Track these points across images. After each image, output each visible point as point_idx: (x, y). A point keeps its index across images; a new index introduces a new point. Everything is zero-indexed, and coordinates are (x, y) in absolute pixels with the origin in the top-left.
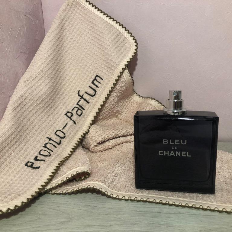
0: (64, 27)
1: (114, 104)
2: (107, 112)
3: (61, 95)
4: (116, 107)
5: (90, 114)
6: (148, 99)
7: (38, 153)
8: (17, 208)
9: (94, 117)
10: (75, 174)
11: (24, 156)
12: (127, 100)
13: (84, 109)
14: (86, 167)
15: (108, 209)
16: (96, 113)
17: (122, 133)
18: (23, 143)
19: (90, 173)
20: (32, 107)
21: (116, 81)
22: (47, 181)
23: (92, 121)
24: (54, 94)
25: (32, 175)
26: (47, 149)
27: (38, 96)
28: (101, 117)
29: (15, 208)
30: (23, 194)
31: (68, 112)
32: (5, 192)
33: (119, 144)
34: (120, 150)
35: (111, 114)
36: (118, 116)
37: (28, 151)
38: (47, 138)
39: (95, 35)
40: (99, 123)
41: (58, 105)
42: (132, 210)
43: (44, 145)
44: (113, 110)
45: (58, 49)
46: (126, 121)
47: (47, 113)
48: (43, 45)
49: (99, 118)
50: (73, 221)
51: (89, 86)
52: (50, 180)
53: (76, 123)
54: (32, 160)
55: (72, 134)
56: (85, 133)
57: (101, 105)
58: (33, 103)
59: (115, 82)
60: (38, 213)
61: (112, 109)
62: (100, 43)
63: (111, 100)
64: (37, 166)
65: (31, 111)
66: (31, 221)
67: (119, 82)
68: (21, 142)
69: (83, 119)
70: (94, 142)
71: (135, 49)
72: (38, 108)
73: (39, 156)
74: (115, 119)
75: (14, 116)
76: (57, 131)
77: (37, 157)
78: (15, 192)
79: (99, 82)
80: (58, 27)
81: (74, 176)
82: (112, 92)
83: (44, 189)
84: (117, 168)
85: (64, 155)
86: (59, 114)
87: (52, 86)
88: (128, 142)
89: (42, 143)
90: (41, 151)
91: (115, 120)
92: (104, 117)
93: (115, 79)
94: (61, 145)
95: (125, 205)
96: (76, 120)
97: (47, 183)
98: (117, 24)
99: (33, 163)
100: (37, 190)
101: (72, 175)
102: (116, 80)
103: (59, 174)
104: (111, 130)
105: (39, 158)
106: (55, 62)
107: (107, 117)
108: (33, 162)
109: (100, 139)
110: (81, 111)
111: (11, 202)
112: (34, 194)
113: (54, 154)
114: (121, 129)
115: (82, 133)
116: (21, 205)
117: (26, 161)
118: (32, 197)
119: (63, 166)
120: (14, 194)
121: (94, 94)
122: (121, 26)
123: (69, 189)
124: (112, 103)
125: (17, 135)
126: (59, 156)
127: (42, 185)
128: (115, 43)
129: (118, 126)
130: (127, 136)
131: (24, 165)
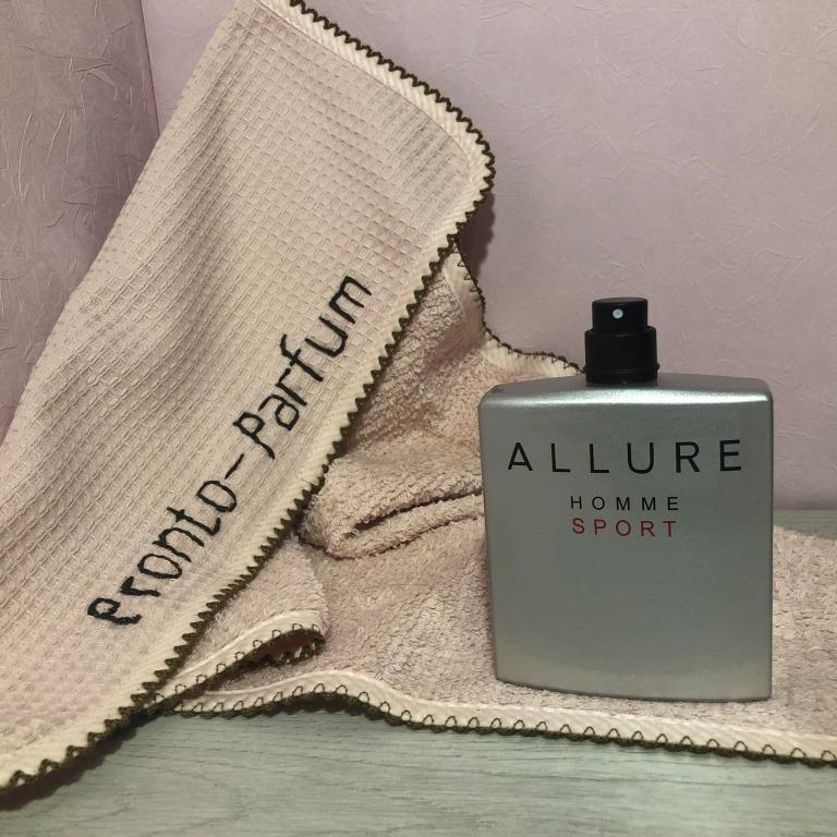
0: (225, 109)
1: (413, 381)
2: (388, 408)
3: (221, 352)
4: (421, 392)
5: (326, 421)
6: (540, 357)
7: (136, 567)
8: (49, 769)
9: (342, 430)
10: (266, 638)
11: (84, 578)
12: (461, 365)
13: (304, 404)
14: (309, 613)
15: (384, 768)
16: (350, 415)
17: (445, 488)
18: (82, 532)
19: (323, 633)
20: (114, 401)
21: (416, 298)
22: (166, 667)
23: (335, 444)
24: (192, 351)
25: (109, 647)
26: (167, 553)
27: (133, 359)
28: (369, 431)
29: (40, 769)
30: (73, 717)
31: (245, 415)
32: (8, 714)
33: (435, 528)
34: (438, 547)
35: (402, 418)
36: (429, 422)
37: (100, 559)
38: (170, 510)
39: (336, 132)
40: (362, 450)
41: (209, 392)
42: (473, 772)
43: (157, 539)
44: (409, 401)
45: (203, 185)
46: (462, 444)
47: (168, 419)
48: (148, 173)
49: (361, 433)
50: (251, 815)
51: (321, 318)
52: (175, 665)
53: (276, 452)
54: (113, 592)
55: (262, 492)
56: (308, 488)
57: (366, 387)
58: (117, 386)
59: (415, 301)
60: (124, 790)
62: (357, 160)
63: (403, 365)
64: (129, 614)
65: (108, 416)
66: (95, 819)
67: (428, 298)
68: (74, 529)
69: (302, 439)
70: (343, 523)
71: (486, 179)
72: (134, 402)
73: (139, 576)
74: (421, 433)
75: (47, 435)
76: (206, 484)
77: (130, 581)
78: (45, 713)
79: (357, 304)
80: (202, 108)
81: (264, 646)
82: (405, 337)
83: (155, 699)
84: (424, 613)
85: (229, 571)
86: (211, 424)
87: (183, 320)
88: (466, 517)
89: (151, 531)
90: (145, 558)
91: (420, 440)
92: (380, 430)
93: (413, 288)
94: (220, 534)
95: (448, 752)
96: (275, 444)
97: (165, 677)
98: (416, 89)
99: (116, 605)
100: (129, 703)
101: (258, 645)
102: (417, 293)
103: (210, 640)
104: (404, 475)
105: (137, 586)
106: (193, 234)
107: (390, 429)
108: (115, 599)
109: (365, 511)
110: (292, 410)
111: (26, 750)
112: (116, 716)
113: (193, 571)
114: (440, 472)
115: (300, 491)
116: (66, 760)
117: (91, 597)
118: (107, 726)
119: (225, 610)
120: (43, 717)
121: (339, 346)
122: (432, 97)
123: (245, 696)
124: (406, 377)
125: (57, 504)
126: (211, 576)
127: (146, 685)
128: (410, 160)
129: (430, 460)
130: (463, 496)
131: (83, 612)
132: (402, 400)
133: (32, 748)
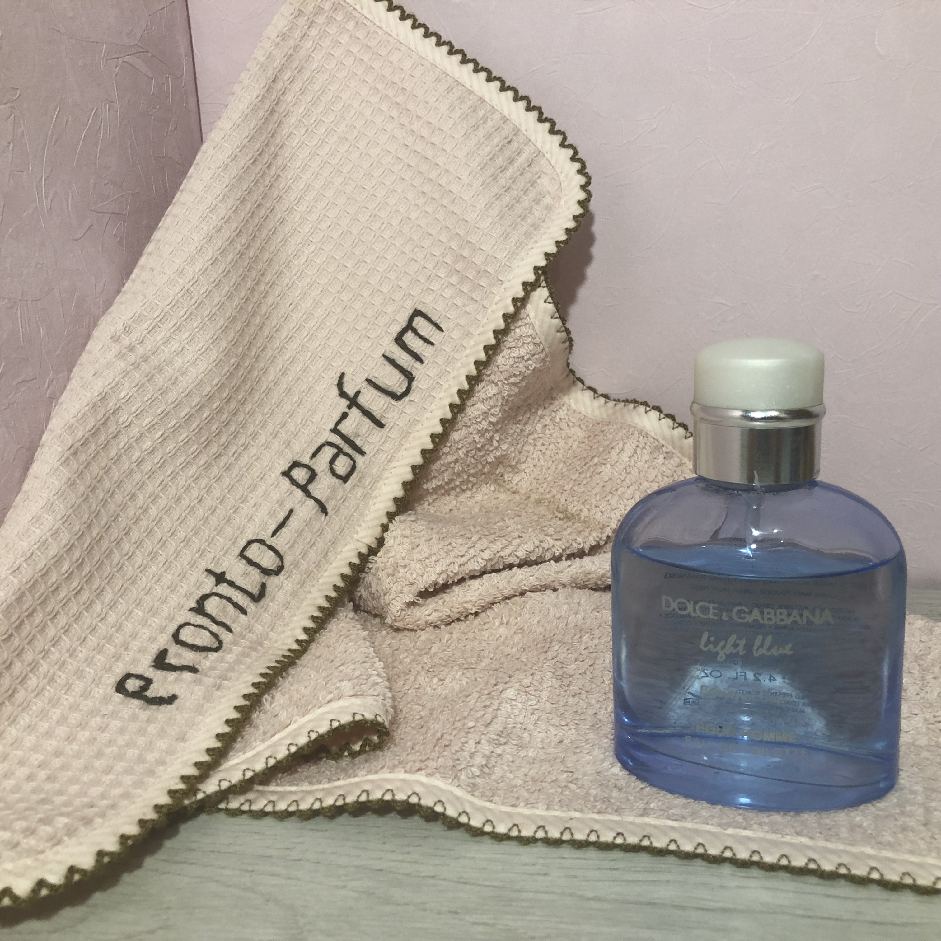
0: (282, 109)
1: (486, 430)
2: (456, 461)
3: (269, 391)
4: (495, 444)
5: (387, 474)
6: (631, 406)
7: (171, 639)
8: (77, 877)
9: (405, 484)
10: (323, 728)
11: (110, 649)
12: (539, 413)
13: (362, 453)
14: (370, 700)
16: (414, 468)
17: (521, 554)
18: (108, 596)
19: (387, 724)
20: (147, 444)
21: (496, 337)
22: (206, 758)
23: (396, 500)
24: (237, 389)
25: (141, 731)
26: (205, 622)
27: (171, 396)
28: (434, 486)
29: (67, 878)
30: (103, 815)
31: (296, 464)
32: (27, 809)
33: (509, 598)
34: (513, 621)
35: (472, 471)
36: (502, 476)
37: (129, 627)
38: (209, 571)
39: (409, 141)
40: (426, 506)
41: (255, 436)
43: (194, 605)
44: (481, 454)
45: (255, 197)
47: (208, 466)
48: (192, 181)
49: (425, 487)
51: (384, 357)
52: (217, 756)
53: (329, 508)
54: (144, 667)
55: (312, 554)
56: (364, 551)
57: (433, 436)
58: (152, 427)
59: (493, 342)
61: (479, 450)
62: (433, 175)
63: (476, 413)
64: (163, 693)
65: (140, 463)
67: (510, 338)
68: (100, 593)
69: (359, 493)
70: (406, 590)
71: (580, 202)
72: (170, 446)
73: (174, 649)
74: (492, 488)
75: (72, 484)
76: (250, 543)
77: (163, 653)
79: (426, 341)
80: (255, 108)
81: (321, 737)
82: (482, 381)
83: (195, 795)
84: (504, 705)
85: (275, 645)
86: (256, 471)
87: (228, 353)
89: (188, 596)
90: (181, 627)
91: (492, 494)
92: (447, 483)
93: (492, 326)
94: (265, 601)
96: (329, 499)
97: (206, 769)
98: (503, 95)
99: (148, 682)
100: (165, 800)
101: (314, 736)
103: (256, 727)
104: (475, 538)
105: (171, 660)
106: (241, 255)
107: (458, 483)
108: (147, 675)
109: (430, 577)
110: (349, 460)
111: (49, 855)
112: (151, 815)
113: (235, 643)
114: (516, 534)
115: (355, 553)
116: (95, 867)
117: (120, 671)
118: (141, 827)
119: (273, 692)
120: (67, 815)
121: (404, 389)
122: (522, 104)
123: (300, 795)
124: (479, 427)
125: (82, 563)
126: (255, 650)
127: (184, 778)
128: (495, 178)
129: (503, 520)
130: (540, 563)
131: (111, 690)
132: (473, 452)
133: (57, 853)
